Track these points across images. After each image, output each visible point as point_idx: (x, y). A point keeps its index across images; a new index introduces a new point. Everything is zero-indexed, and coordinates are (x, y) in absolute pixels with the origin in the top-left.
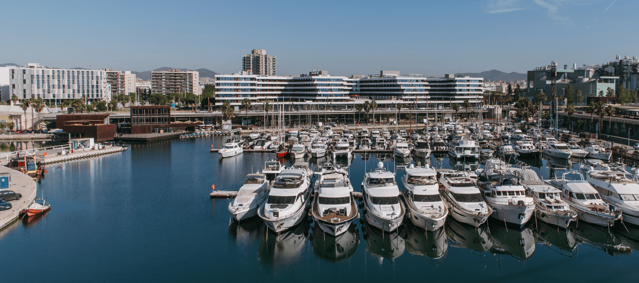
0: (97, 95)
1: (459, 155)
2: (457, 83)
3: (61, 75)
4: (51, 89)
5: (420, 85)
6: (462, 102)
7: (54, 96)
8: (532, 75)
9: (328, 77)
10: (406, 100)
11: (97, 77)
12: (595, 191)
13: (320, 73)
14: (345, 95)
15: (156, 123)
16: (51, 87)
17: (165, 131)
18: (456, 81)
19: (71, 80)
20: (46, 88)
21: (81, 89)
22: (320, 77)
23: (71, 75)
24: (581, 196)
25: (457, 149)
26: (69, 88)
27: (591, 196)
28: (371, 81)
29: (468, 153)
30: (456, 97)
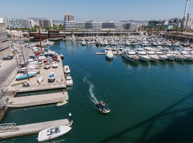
0: (28, 27)
1: (143, 45)
2: (131, 25)
3: (17, 21)
4: (15, 25)
5: (120, 25)
6: (134, 30)
7: (16, 27)
8: (150, 22)
9: (95, 22)
10: (117, 29)
11: (27, 21)
12: (188, 53)
13: (93, 21)
14: (100, 28)
15: (56, 36)
16: (15, 24)
17: (58, 38)
18: (130, 24)
19: (20, 22)
20: (14, 25)
21: (23, 25)
22: (93, 22)
23: (20, 21)
24: (185, 54)
25: (143, 43)
26: (20, 25)
27: (188, 54)
28: (106, 24)
29: (146, 44)
30: (130, 29)
